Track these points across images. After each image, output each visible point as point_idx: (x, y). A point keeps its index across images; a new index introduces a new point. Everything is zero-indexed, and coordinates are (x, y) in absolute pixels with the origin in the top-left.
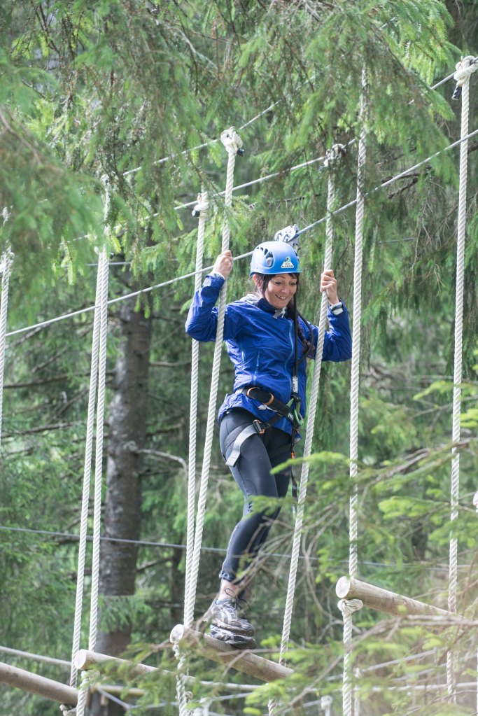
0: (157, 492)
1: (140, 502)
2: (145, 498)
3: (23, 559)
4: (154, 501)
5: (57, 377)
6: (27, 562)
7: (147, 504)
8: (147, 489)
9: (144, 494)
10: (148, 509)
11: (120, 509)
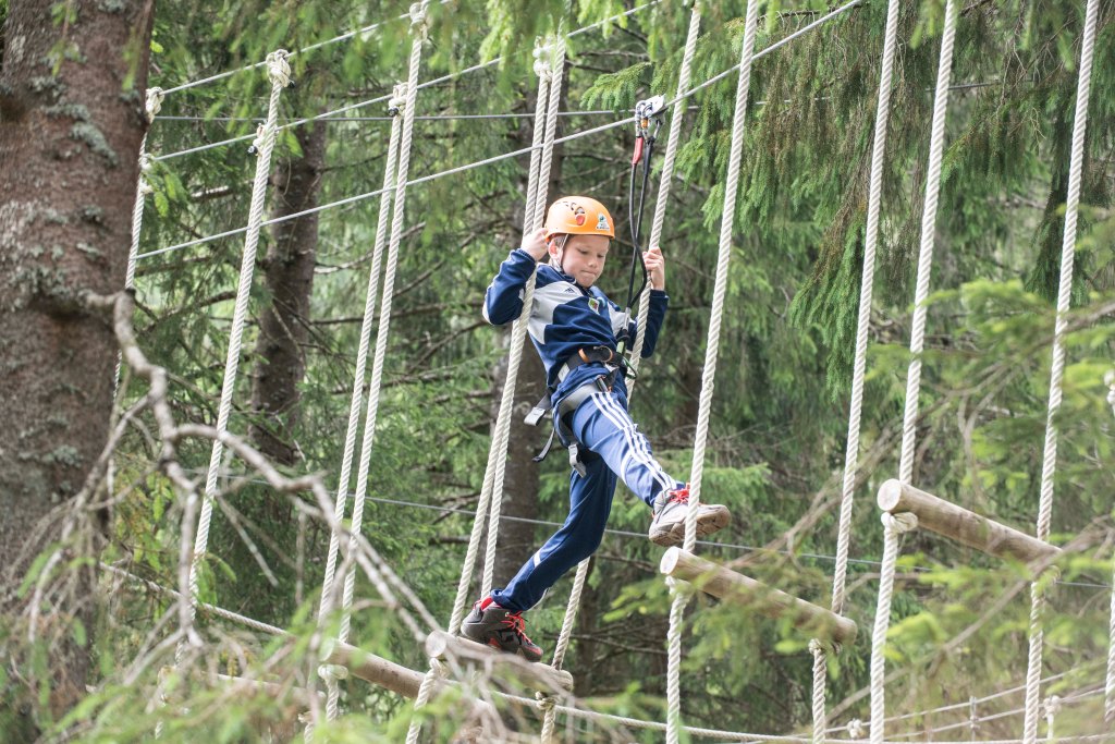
0: (560, 474)
1: (536, 487)
2: (544, 483)
3: (394, 546)
4: (556, 488)
5: (420, 308)
6: (399, 551)
7: (546, 492)
8: (545, 472)
9: (542, 477)
10: (548, 499)
11: (508, 498)
